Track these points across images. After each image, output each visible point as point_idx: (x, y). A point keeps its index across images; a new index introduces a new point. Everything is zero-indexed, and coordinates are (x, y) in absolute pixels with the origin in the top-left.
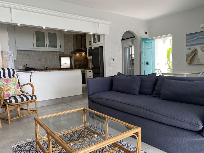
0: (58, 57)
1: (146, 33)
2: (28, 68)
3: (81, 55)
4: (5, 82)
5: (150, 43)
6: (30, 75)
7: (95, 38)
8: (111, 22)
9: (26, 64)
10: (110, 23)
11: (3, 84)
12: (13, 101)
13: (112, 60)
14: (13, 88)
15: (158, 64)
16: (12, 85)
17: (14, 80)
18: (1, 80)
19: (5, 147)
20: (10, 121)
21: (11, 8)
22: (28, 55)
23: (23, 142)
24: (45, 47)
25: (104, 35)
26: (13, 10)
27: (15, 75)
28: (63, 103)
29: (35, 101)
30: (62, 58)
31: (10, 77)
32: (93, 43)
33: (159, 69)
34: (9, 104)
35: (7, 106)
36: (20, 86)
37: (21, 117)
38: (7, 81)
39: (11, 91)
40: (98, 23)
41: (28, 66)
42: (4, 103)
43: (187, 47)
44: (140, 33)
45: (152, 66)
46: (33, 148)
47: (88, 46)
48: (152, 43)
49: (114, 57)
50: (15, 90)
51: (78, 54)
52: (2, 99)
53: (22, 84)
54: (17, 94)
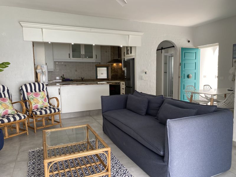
0: (95, 67)
1: (189, 42)
2: (64, 78)
3: (118, 65)
4: (35, 95)
5: (194, 53)
6: (59, 89)
7: (128, 49)
8: (144, 33)
9: (63, 75)
10: (142, 34)
11: (33, 97)
12: (38, 113)
13: (144, 73)
14: (40, 101)
15: (205, 77)
16: (40, 98)
17: (43, 94)
18: (31, 94)
19: (24, 151)
20: (35, 130)
21: (42, 29)
22: (65, 65)
23: (38, 149)
24: (81, 58)
25: (135, 47)
26: (44, 30)
27: (45, 89)
28: (90, 116)
29: (59, 114)
30: (98, 69)
31: (40, 91)
32: (127, 54)
33: (209, 85)
34: (36, 115)
35: (34, 117)
36: (48, 99)
37: (46, 127)
38: (36, 95)
39: (39, 104)
40: (129, 35)
41: (65, 77)
42: (32, 114)
43: (234, 60)
44: (181, 41)
45: (195, 79)
46: (42, 155)
47: (123, 57)
48: (196, 52)
49: (146, 70)
50: (42, 103)
51: (115, 64)
52: (30, 111)
53: (50, 97)
54: (45, 107)
